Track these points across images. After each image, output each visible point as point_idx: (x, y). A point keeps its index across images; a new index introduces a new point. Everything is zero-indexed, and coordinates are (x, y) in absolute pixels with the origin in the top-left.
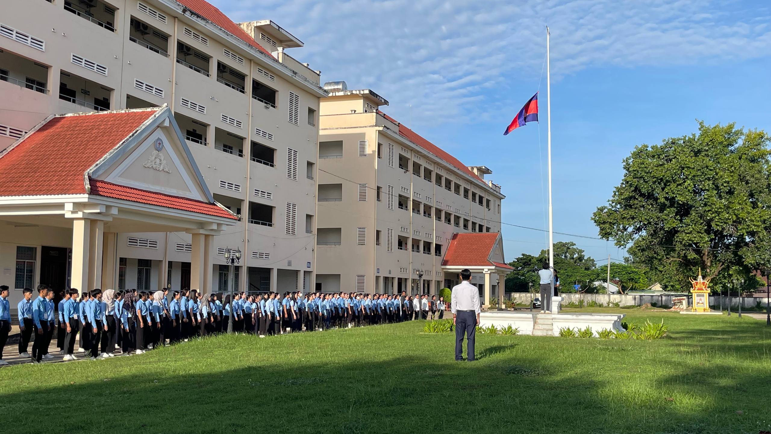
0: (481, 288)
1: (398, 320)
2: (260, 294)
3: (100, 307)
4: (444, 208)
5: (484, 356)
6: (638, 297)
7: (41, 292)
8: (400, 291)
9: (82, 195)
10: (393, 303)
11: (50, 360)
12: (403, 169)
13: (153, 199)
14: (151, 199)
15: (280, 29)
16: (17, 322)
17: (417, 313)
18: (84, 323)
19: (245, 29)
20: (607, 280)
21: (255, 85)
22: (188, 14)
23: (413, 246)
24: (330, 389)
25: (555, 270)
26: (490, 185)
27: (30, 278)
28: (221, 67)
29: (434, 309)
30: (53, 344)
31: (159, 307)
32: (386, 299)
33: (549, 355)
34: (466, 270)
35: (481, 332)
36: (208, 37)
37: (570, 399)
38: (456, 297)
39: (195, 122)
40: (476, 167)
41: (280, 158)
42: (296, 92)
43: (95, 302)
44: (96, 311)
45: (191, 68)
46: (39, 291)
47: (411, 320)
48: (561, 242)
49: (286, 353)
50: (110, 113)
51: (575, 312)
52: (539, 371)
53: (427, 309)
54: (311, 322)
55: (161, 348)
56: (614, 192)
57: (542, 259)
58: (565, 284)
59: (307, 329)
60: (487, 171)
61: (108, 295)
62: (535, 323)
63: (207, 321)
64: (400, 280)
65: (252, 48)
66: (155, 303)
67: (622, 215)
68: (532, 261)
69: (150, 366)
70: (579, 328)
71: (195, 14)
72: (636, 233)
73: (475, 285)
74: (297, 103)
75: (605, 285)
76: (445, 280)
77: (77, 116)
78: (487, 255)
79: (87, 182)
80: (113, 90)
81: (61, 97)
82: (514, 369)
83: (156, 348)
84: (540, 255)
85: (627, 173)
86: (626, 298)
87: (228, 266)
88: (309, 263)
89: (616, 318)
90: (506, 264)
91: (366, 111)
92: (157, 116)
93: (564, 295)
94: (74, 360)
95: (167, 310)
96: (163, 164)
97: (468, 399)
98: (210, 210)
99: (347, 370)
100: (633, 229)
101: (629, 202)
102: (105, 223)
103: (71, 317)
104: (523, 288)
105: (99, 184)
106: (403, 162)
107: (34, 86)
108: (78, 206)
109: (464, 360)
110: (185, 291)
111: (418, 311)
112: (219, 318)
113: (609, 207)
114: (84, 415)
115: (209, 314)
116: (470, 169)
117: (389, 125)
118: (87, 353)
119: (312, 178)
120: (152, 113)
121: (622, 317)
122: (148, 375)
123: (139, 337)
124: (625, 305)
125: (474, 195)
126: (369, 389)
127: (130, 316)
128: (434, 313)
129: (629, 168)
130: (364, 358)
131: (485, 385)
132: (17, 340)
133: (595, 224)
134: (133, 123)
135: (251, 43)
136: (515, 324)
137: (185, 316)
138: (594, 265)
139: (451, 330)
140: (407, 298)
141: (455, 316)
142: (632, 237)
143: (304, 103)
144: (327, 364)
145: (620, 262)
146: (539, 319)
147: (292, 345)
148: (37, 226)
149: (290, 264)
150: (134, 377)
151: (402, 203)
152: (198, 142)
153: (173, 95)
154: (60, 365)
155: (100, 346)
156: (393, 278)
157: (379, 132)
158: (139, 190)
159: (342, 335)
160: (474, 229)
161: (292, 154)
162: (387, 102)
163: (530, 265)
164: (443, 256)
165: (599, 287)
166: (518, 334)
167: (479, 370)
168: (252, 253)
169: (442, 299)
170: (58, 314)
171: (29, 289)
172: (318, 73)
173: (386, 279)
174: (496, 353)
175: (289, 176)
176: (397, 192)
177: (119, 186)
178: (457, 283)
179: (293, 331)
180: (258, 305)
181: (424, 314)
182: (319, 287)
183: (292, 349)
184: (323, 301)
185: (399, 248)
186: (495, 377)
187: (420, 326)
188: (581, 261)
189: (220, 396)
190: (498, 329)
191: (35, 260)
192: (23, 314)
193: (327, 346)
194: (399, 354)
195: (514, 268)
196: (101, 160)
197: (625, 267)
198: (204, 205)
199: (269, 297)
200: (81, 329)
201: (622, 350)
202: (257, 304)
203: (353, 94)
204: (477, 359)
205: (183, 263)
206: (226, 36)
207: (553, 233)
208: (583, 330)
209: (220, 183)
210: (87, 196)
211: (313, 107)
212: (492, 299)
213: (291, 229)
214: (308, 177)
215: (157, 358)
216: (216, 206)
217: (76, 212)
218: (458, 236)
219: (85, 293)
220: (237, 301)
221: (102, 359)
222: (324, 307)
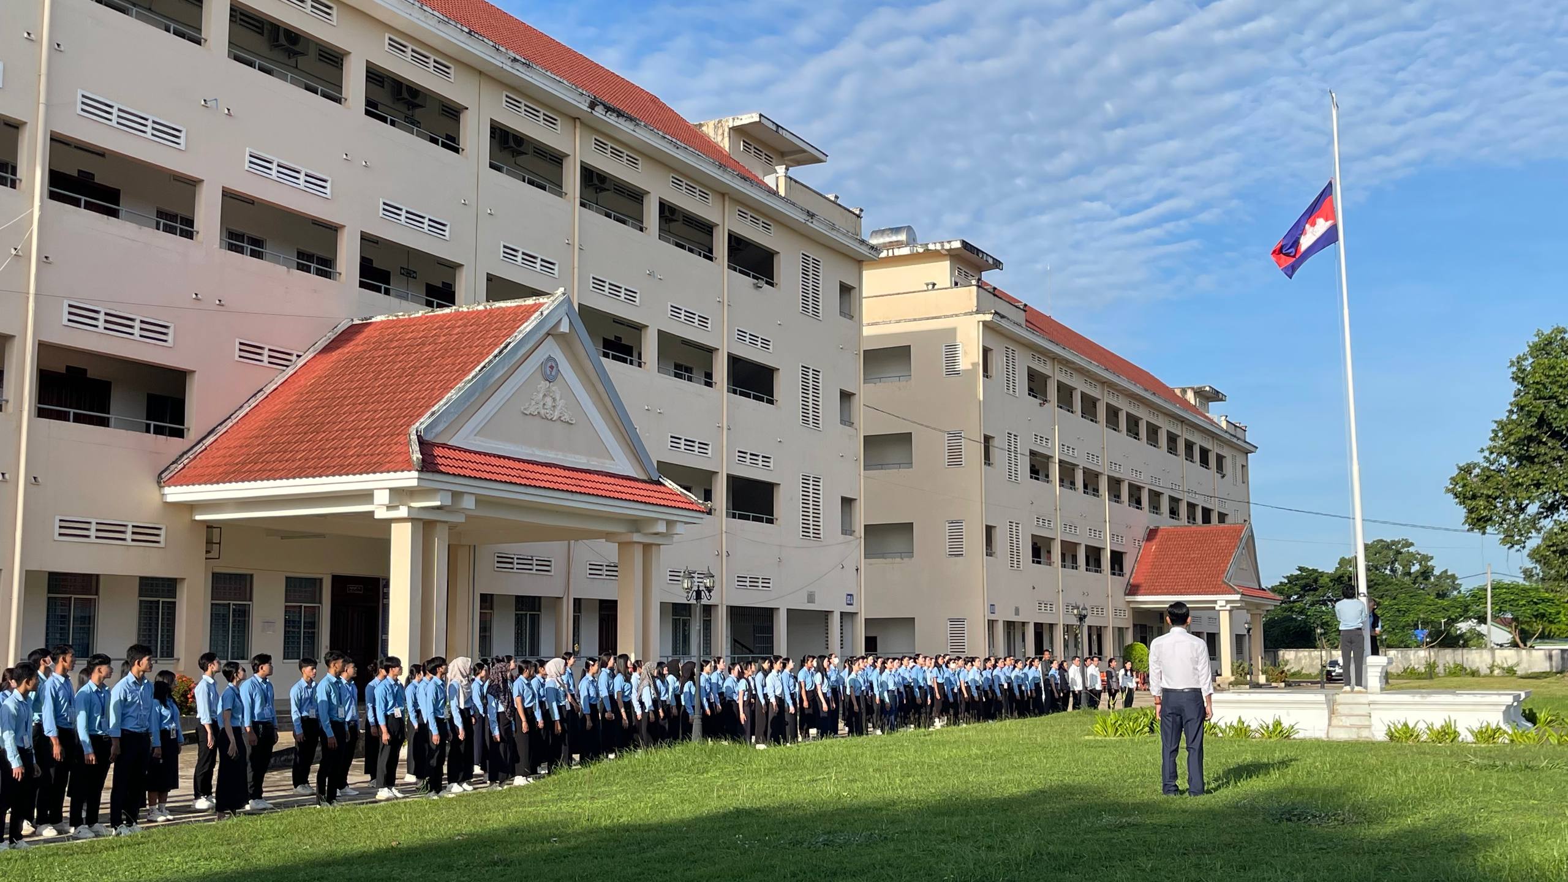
0: (1212, 641)
1: (1036, 711)
2: (755, 660)
4: (1125, 474)
5: (1223, 784)
6: (1557, 654)
7: (332, 665)
8: (1039, 650)
9: (406, 474)
10: (1026, 675)
11: (352, 798)
12: (1036, 397)
13: (542, 477)
14: (537, 476)
15: (781, 131)
16: (288, 725)
17: (1077, 697)
18: (416, 726)
19: (711, 134)
20: (1486, 618)
21: (733, 243)
22: (599, 111)
23: (1063, 555)
24: (902, 855)
25: (1371, 600)
26: (1224, 425)
27: (312, 639)
28: (668, 212)
29: (1114, 686)
30: (356, 767)
31: (556, 691)
32: (1012, 667)
33: (1365, 780)
34: (1179, 605)
35: (1216, 734)
36: (638, 154)
37: (1415, 874)
38: (1158, 661)
39: (618, 321)
40: (1193, 389)
41: (785, 385)
42: (814, 253)
43: (436, 683)
44: (436, 701)
45: (608, 215)
46: (328, 663)
47: (1065, 709)
48: (1382, 541)
49: (809, 781)
50: (457, 311)
51: (1419, 687)
52: (1344, 814)
53: (1099, 687)
54: (858, 715)
55: (564, 773)
56: (1493, 431)
57: (1341, 577)
58: (1393, 629)
59: (851, 731)
60: (1216, 396)
61: (458, 667)
62: (1332, 712)
64: (1039, 627)
65: (725, 171)
66: (550, 682)
67: (1513, 478)
68: (1321, 581)
69: (542, 810)
70: (1429, 722)
71: (613, 110)
72: (1547, 516)
73: (1198, 634)
74: (816, 275)
75: (1483, 628)
76: (1135, 626)
77: (393, 320)
78: (1223, 572)
79: (416, 447)
80: (462, 265)
81: (362, 285)
82: (1289, 812)
83: (555, 774)
84: (1337, 568)
85: (1519, 390)
86: (1530, 655)
87: (690, 605)
88: (851, 595)
89: (1509, 700)
90: (1263, 589)
91: (956, 284)
92: (545, 313)
93: (1392, 653)
94: (397, 798)
95: (573, 696)
96: (559, 408)
98: (653, 493)
99: (936, 815)
100: (1540, 507)
101: (1527, 451)
102: (452, 527)
103: (389, 713)
104: (1303, 639)
105: (437, 451)
106: (1037, 385)
107: (312, 265)
108: (398, 495)
109: (1182, 792)
110: (605, 658)
111: (1080, 692)
112: (674, 711)
113: (1485, 464)
115: (655, 702)
116: (1178, 392)
117: (1004, 308)
118: (420, 784)
119: (851, 424)
120: (537, 307)
121: (1523, 696)
122: (540, 827)
123: (523, 750)
124: (1530, 672)
125: (1189, 446)
126: (983, 855)
127: (501, 709)
128: (1113, 695)
129: (1523, 378)
130: (971, 790)
131: (1228, 845)
132: (290, 761)
133: (1457, 500)
134: (499, 330)
135: (723, 161)
136: (1288, 715)
137: (608, 708)
138: (1456, 587)
139: (1152, 730)
140: (1055, 665)
141: (1158, 701)
142: (1538, 526)
143: (830, 275)
144: (894, 803)
145: (1513, 579)
146: (1339, 704)
147: (822, 764)
148: (322, 536)
149: (811, 598)
150: (513, 831)
151: (1038, 468)
152: (624, 361)
153: (576, 270)
154: (372, 808)
156: (1023, 624)
157: (985, 324)
158: (514, 459)
159: (923, 743)
160: (1192, 517)
161: (810, 378)
162: (1000, 262)
163: (1316, 590)
164: (1127, 576)
165: (1468, 635)
166: (1296, 736)
167: (1213, 814)
168: (737, 579)
169: (1128, 665)
170: (366, 710)
171: (310, 660)
172: (857, 212)
173: (1010, 625)
174: (1251, 777)
175: (805, 421)
176: (1024, 447)
177: (476, 453)
178: (1161, 632)
179: (822, 736)
180: (749, 684)
181: (1093, 698)
182: (871, 645)
183: (822, 774)
184: (881, 673)
185: (1033, 562)
186: (1250, 830)
187: (1085, 724)
188: (1427, 578)
189: (681, 869)
190: (1252, 728)
191: (320, 602)
192: (300, 710)
193: (893, 766)
194: (1044, 782)
195: (1282, 597)
196: (441, 403)
197: (1525, 590)
198: (640, 485)
199: (771, 668)
200: (410, 736)
201: (1527, 767)
202: (747, 680)
203: (928, 250)
204: (1209, 792)
205: (602, 602)
206: (675, 150)
207: (1363, 520)
208: (1437, 726)
209: (670, 439)
210: (415, 474)
211: (849, 282)
212: (1236, 665)
213: (811, 527)
214: (843, 422)
215: (556, 794)
216: (664, 485)
217: (396, 508)
218: (1160, 534)
219: (415, 666)
220: (708, 676)
221: (450, 796)
222: (883, 685)
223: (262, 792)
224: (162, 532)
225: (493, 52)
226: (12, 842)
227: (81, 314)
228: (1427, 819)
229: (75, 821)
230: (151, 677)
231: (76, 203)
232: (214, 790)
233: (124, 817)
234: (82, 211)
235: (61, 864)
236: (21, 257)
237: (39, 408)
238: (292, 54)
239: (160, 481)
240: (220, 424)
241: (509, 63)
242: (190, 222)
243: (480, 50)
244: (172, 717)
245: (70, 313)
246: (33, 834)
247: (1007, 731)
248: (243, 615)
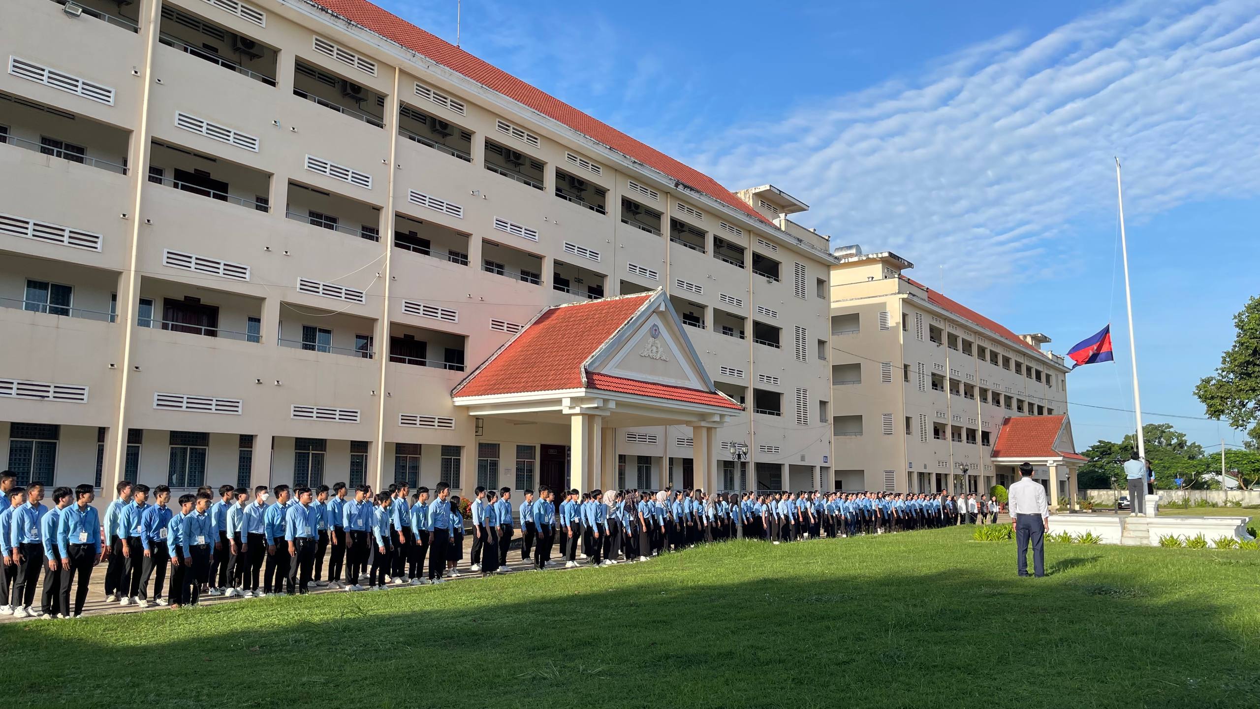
0: (1045, 483)
1: (939, 525)
3: (602, 510)
4: (990, 386)
5: (1056, 570)
8: (939, 489)
9: (579, 389)
10: (932, 504)
11: (553, 566)
12: (935, 342)
13: (651, 390)
14: (649, 390)
15: (782, 194)
16: (520, 527)
17: (963, 517)
18: (586, 527)
19: (743, 198)
20: (1221, 472)
21: (755, 258)
22: (680, 188)
23: (953, 434)
24: (862, 608)
25: (1148, 461)
26: (1050, 356)
27: (530, 478)
28: (719, 242)
29: (985, 511)
30: (555, 549)
31: (662, 510)
32: (923, 499)
33: (1147, 570)
34: (1027, 464)
35: (1050, 541)
36: (702, 210)
37: (1183, 630)
38: (1014, 497)
39: (691, 304)
40: (1030, 335)
41: (786, 338)
42: (801, 262)
43: (596, 504)
44: (597, 514)
45: (686, 245)
47: (956, 525)
48: (1152, 425)
49: (805, 564)
50: (604, 301)
51: (1179, 514)
52: (1135, 591)
53: (976, 511)
54: (832, 526)
55: (666, 555)
56: (1223, 357)
57: (1127, 446)
58: (1161, 478)
59: (828, 535)
60: (1045, 339)
61: (609, 496)
62: (1124, 529)
63: (714, 524)
64: (939, 476)
65: (750, 218)
66: (658, 504)
67: (1238, 386)
68: (1113, 449)
69: (655, 576)
70: (1187, 535)
71: (688, 187)
73: (1036, 480)
74: (803, 274)
75: (1220, 478)
76: (997, 475)
77: (571, 307)
78: (1051, 444)
79: (584, 375)
80: (607, 276)
81: (555, 288)
82: (1099, 589)
83: (661, 555)
84: (1123, 442)
85: (1240, 333)
86: (1251, 494)
87: (733, 462)
88: (826, 457)
89: (1239, 522)
90: (1077, 454)
91: (886, 277)
92: (652, 300)
93: (1160, 493)
94: (576, 567)
95: (670, 512)
96: (660, 352)
97: (1041, 625)
98: (712, 399)
99: (881, 585)
100: (1255, 404)
101: (1246, 370)
102: (603, 418)
103: (572, 520)
104: (1103, 483)
105: (595, 377)
106: (935, 335)
107: (529, 278)
108: (575, 400)
110: (688, 491)
111: (965, 514)
112: (726, 521)
113: (1219, 378)
114: (590, 629)
115: (715, 516)
116: (1021, 337)
117: (915, 291)
118: (589, 559)
119: (825, 359)
120: (647, 297)
121: (1247, 520)
122: (655, 585)
123: (643, 543)
124: (1250, 504)
125: (1029, 369)
126: (911, 609)
127: (632, 519)
128: (985, 516)
129: (1243, 326)
130: (901, 571)
131: (1062, 608)
132: (520, 545)
133: (1201, 400)
134: (627, 310)
135: (749, 212)
136: (1095, 529)
137: (689, 519)
138: (1201, 453)
139: (1010, 537)
140: (949, 498)
141: (1014, 521)
142: (1255, 415)
143: (812, 274)
144: (856, 577)
145: (1238, 448)
146: (1128, 524)
147: (812, 554)
148: (536, 423)
149: (803, 458)
150: (640, 587)
151: (937, 383)
152: (695, 325)
153: (668, 276)
154: (564, 572)
155: (602, 552)
156: (929, 474)
157: (904, 300)
158: (636, 381)
159: (871, 542)
160: (1031, 411)
161: (801, 333)
162: (912, 264)
163: (1110, 454)
164: (992, 446)
165: (1210, 482)
166: (1101, 542)
167: (1052, 589)
168: (760, 447)
169: (994, 499)
170: (560, 518)
171: (529, 491)
172: (827, 238)
173: (921, 475)
174: (1073, 567)
175: (798, 358)
176: (928, 371)
177: (615, 378)
178: (1013, 481)
179: (812, 538)
180: (768, 507)
181: (973, 518)
182: (838, 485)
183: (812, 559)
184: (845, 502)
185: (935, 438)
186: (1074, 599)
187: (968, 533)
188: (1182, 447)
189: (734, 612)
190: (1073, 537)
191: (535, 459)
192: (525, 517)
194: (945, 567)
195: (1089, 459)
196: (597, 351)
197: (1246, 455)
198: (705, 395)
199: (781, 498)
200: (583, 532)
201: (1251, 564)
203: (869, 258)
204: (1047, 575)
205: (684, 459)
206: (723, 208)
207: (1141, 413)
208: (1192, 538)
209: (721, 369)
210: (584, 389)
211: (822, 277)
212: (1060, 499)
213: (802, 418)
214: (820, 358)
215: (662, 567)
216: (718, 395)
217: (574, 408)
218: (1011, 421)
219: (585, 494)
220: (745, 502)
221: (605, 566)
222: (847, 509)
223: (506, 562)
224: (453, 422)
225: (622, 158)
226: (380, 586)
227: (411, 307)
228: (1188, 595)
229: (411, 576)
230: (448, 499)
231: (408, 248)
232: (481, 560)
233: (436, 574)
234: (411, 252)
235: (405, 598)
236: (381, 278)
237: (391, 357)
238: (517, 165)
239: (452, 395)
240: (482, 364)
241: (631, 164)
242: (466, 257)
243: (616, 158)
244: (459, 521)
245: (406, 306)
246: (390, 582)
247: (922, 536)
248: (495, 465)
